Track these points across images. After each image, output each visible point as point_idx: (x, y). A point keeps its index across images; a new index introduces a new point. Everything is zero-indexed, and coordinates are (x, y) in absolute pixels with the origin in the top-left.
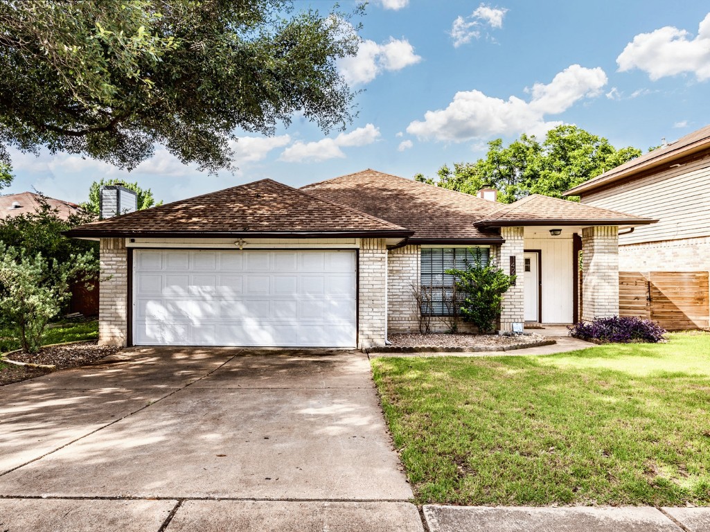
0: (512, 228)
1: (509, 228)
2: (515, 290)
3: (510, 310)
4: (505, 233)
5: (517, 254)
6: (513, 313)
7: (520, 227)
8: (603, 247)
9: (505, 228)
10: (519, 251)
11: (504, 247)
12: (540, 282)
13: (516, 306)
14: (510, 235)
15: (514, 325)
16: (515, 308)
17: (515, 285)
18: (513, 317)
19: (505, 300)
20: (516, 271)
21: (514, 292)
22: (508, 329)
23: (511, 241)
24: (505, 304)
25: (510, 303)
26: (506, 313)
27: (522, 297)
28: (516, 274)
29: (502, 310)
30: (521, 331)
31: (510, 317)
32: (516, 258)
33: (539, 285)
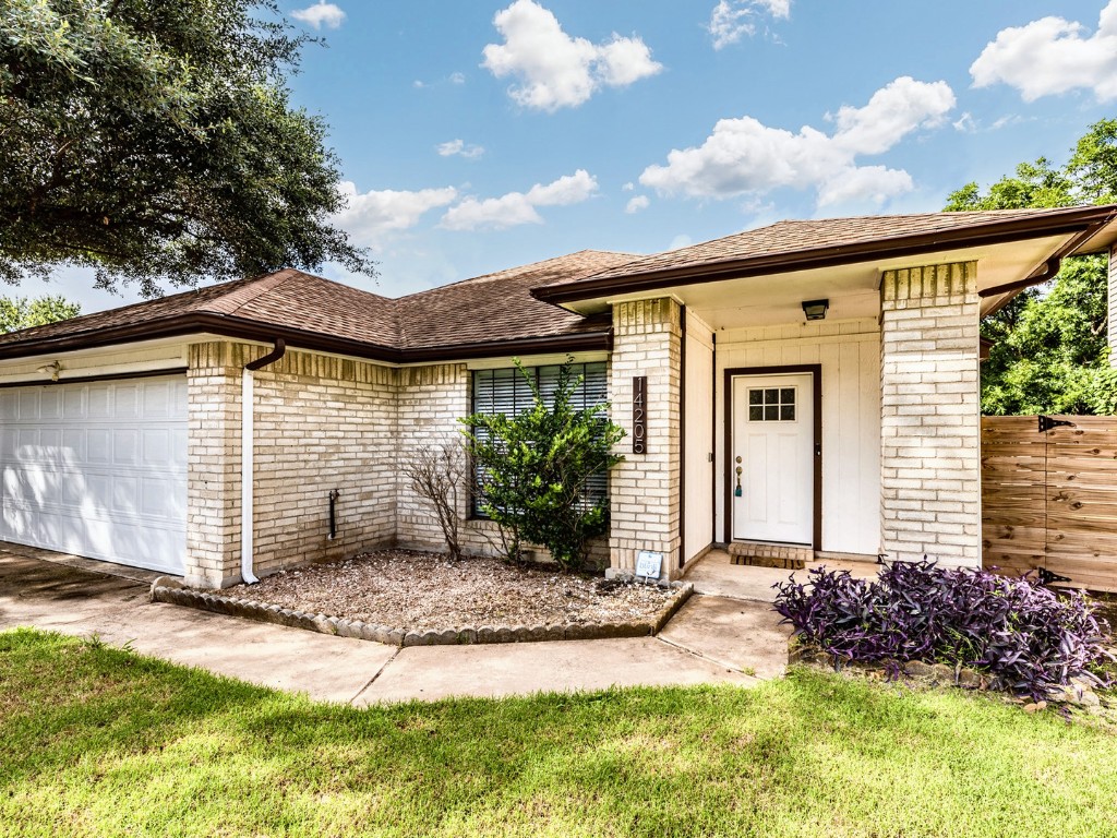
0: (640, 303)
1: (632, 304)
2: (646, 467)
3: (633, 517)
4: (624, 319)
5: (653, 370)
6: (640, 527)
7: (659, 300)
9: (623, 305)
10: (656, 363)
11: (620, 354)
12: (818, 448)
13: (649, 509)
14: (633, 323)
15: (643, 557)
16: (646, 513)
17: (645, 452)
18: (640, 535)
19: (623, 491)
20: (650, 415)
21: (646, 471)
22: (630, 566)
23: (638, 338)
24: (620, 499)
25: (632, 500)
26: (623, 525)
27: (665, 484)
28: (650, 424)
29: (614, 516)
30: (656, 575)
31: (632, 535)
32: (649, 382)
33: (815, 454)
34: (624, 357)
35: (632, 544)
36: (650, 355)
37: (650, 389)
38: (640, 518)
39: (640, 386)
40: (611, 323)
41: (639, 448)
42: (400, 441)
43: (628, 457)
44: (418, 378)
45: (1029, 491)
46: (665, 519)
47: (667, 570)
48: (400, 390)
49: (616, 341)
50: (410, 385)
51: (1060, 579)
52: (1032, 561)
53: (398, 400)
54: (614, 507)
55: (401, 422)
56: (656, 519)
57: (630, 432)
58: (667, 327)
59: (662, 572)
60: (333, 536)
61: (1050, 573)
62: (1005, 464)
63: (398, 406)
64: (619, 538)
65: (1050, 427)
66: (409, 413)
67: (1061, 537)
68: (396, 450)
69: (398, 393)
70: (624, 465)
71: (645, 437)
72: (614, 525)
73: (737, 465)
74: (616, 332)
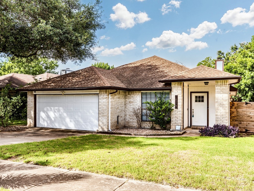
0: (176, 82)
1: (175, 83)
2: (178, 111)
3: (175, 120)
4: (173, 85)
5: (179, 94)
6: (177, 121)
7: (180, 82)
8: (220, 91)
9: (173, 83)
10: (179, 93)
11: (173, 91)
12: (208, 107)
13: (178, 118)
14: (175, 86)
15: (177, 127)
16: (177, 119)
17: (177, 108)
18: (176, 123)
19: (173, 115)
20: (178, 102)
21: (177, 112)
22: (175, 128)
23: (176, 89)
24: (173, 117)
25: (175, 117)
26: (173, 121)
27: (181, 114)
28: (178, 103)
29: (172, 120)
30: (179, 129)
31: (175, 123)
32: (178, 96)
33: (207, 109)
34: (173, 92)
35: (175, 124)
36: (178, 92)
37: (178, 98)
38: (176, 120)
39: (176, 97)
40: (171, 86)
41: (176, 108)
42: (126, 106)
43: (174, 109)
44: (130, 93)
45: (244, 115)
46: (181, 120)
47: (181, 129)
48: (126, 96)
49: (172, 89)
50: (128, 95)
51: (249, 131)
52: (244, 128)
53: (125, 98)
54: (172, 118)
55: (126, 102)
56: (179, 120)
57: (175, 105)
58: (181, 87)
59: (180, 129)
60: (118, 124)
61: (247, 130)
62: (240, 111)
63: (125, 99)
64: (173, 124)
65: (247, 104)
66: (128, 100)
67: (249, 123)
68: (125, 108)
69: (125, 96)
70: (173, 111)
71: (177, 106)
72: (172, 121)
73: (193, 111)
74: (172, 87)
